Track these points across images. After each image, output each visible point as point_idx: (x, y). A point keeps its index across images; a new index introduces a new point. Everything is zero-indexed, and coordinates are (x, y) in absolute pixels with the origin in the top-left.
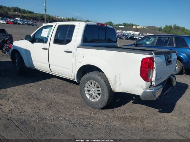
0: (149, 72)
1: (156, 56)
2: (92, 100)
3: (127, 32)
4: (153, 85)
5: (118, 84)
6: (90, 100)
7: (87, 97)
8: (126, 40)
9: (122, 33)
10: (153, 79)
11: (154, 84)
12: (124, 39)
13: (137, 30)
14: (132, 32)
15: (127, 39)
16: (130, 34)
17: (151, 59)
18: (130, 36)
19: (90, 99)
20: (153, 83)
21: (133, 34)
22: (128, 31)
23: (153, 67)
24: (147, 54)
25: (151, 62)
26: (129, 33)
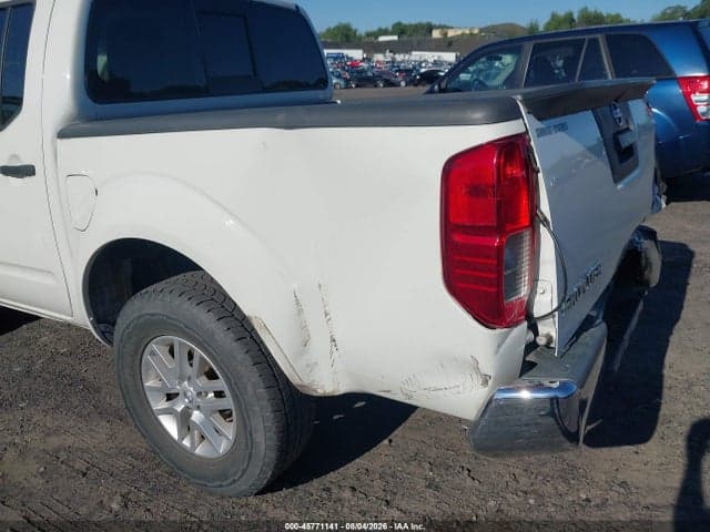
0: (507, 254)
1: (539, 125)
2: (194, 446)
3: (413, 58)
4: (550, 339)
5: (319, 346)
6: (184, 449)
7: (164, 429)
8: (412, 88)
9: (393, 61)
10: (546, 300)
11: (554, 335)
12: (403, 84)
13: (448, 44)
14: (431, 56)
15: (412, 82)
16: (423, 65)
17: (513, 149)
18: (423, 70)
19: (186, 443)
20: (549, 329)
21: (435, 63)
22: (414, 53)
23: (534, 220)
24: (478, 115)
25: (514, 180)
26: (418, 58)
